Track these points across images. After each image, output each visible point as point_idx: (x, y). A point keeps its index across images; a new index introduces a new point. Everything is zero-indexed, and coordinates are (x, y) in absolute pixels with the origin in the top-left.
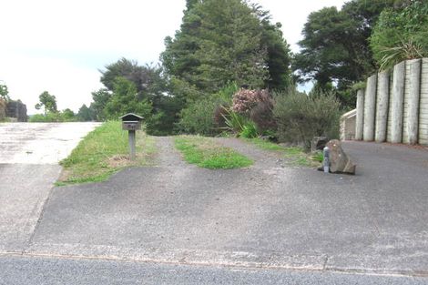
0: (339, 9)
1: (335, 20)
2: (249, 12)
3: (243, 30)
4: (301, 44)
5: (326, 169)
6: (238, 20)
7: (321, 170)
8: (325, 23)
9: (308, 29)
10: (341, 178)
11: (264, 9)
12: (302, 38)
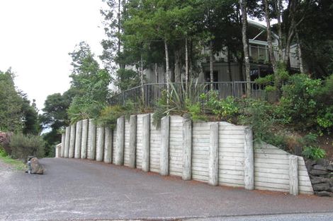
0: (62, 94)
1: (60, 100)
2: (16, 93)
3: (13, 102)
4: (43, 110)
5: (29, 172)
6: (10, 97)
7: (27, 172)
8: (55, 100)
9: (47, 103)
10: (35, 176)
11: (24, 93)
12: (44, 107)
